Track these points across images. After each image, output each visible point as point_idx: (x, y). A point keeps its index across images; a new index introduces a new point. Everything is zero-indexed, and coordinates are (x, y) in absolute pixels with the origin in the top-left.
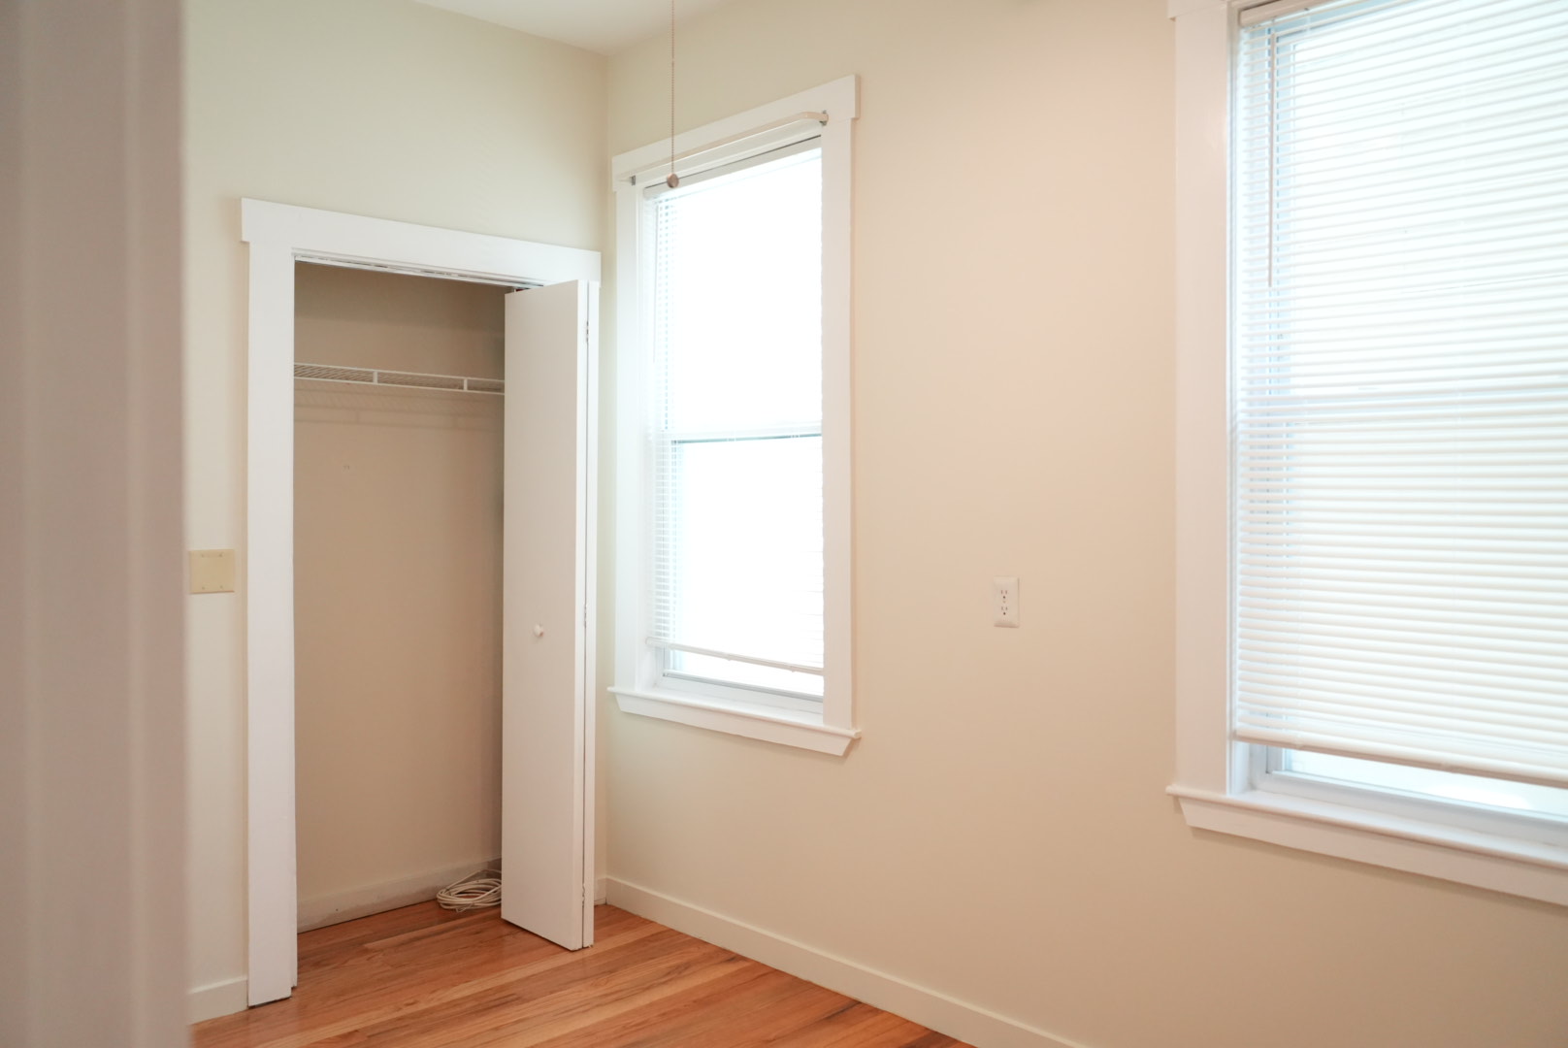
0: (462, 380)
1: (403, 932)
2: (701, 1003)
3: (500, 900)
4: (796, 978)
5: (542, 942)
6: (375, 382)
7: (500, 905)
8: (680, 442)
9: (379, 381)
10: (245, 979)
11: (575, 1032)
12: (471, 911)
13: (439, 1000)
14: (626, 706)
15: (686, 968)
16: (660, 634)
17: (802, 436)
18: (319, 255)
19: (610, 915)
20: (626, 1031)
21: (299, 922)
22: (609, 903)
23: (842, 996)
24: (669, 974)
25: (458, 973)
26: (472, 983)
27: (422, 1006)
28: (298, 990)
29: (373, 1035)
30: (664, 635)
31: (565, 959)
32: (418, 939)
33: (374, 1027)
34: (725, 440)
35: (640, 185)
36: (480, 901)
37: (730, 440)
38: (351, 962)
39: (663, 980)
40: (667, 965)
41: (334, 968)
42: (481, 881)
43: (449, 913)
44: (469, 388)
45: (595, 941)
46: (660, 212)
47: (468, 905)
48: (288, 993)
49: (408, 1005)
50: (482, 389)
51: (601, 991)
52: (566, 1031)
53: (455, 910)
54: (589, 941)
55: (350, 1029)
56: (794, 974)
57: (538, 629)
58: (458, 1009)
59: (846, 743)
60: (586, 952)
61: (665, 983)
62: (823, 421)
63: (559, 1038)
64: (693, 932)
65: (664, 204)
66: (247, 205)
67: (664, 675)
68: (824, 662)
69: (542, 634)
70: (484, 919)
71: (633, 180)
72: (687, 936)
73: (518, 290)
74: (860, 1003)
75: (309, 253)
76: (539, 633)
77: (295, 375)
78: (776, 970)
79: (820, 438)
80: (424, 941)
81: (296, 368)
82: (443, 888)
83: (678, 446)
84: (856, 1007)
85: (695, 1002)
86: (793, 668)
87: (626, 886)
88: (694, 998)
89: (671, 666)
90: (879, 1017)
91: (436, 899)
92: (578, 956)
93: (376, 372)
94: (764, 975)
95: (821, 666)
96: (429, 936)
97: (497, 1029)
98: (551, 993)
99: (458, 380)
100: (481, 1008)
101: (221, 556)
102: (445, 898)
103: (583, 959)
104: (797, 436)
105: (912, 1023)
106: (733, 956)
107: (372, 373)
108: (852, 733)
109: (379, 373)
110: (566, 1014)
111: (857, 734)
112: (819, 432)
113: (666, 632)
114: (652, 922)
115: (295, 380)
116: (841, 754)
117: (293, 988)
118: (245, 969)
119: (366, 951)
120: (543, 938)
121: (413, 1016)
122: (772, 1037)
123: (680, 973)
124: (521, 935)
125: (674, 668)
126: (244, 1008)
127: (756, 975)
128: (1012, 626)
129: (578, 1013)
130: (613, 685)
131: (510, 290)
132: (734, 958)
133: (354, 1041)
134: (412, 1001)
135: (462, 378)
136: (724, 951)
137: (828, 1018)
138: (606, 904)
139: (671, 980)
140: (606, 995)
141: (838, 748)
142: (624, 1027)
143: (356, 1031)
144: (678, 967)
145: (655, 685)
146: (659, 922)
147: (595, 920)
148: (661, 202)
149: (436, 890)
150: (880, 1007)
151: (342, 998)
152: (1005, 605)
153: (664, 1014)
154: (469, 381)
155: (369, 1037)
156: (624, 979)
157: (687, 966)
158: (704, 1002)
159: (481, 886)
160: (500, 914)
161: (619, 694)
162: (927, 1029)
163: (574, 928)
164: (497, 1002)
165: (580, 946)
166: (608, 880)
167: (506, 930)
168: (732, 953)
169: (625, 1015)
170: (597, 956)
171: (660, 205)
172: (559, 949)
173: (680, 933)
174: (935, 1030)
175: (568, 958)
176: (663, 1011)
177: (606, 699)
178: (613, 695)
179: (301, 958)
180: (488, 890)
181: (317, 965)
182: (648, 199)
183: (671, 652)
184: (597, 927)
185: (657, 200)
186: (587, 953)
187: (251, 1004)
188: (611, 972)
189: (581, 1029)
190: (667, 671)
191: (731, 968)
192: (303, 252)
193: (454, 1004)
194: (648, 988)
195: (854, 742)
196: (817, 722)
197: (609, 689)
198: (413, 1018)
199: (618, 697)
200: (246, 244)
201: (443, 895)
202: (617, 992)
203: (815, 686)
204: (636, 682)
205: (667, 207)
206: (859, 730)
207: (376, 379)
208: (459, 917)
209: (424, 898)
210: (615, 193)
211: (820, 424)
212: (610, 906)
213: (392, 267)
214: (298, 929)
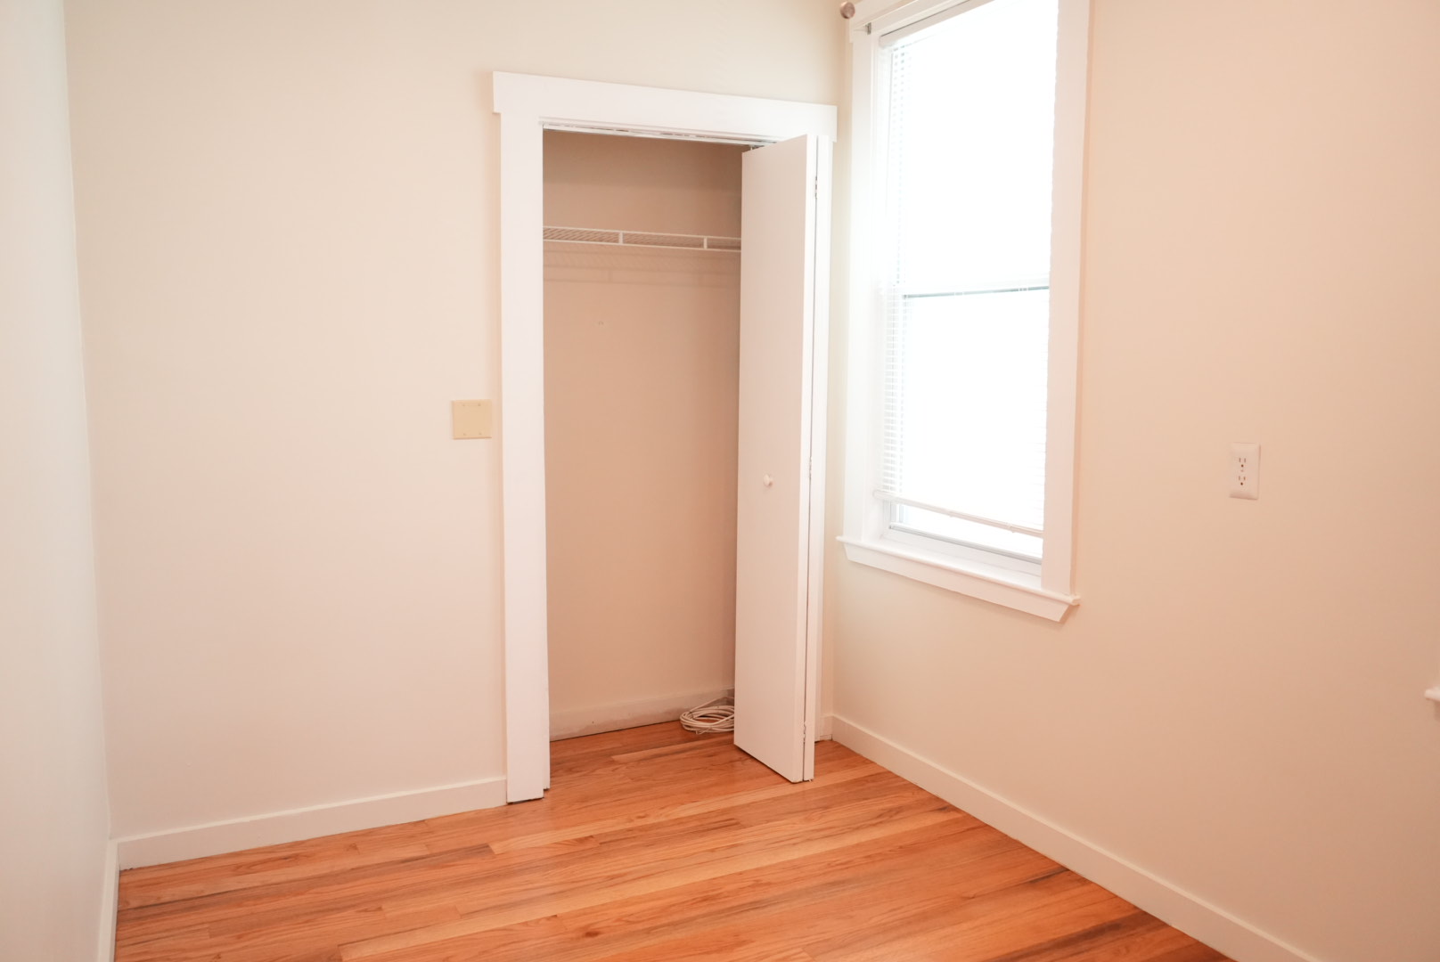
0: (703, 239)
1: (647, 748)
2: (907, 850)
3: (733, 727)
4: (1006, 836)
5: (768, 771)
6: (621, 243)
7: (732, 732)
8: (910, 296)
9: (624, 242)
10: (504, 778)
11: (783, 863)
12: (709, 735)
13: (667, 816)
14: (853, 555)
15: (898, 813)
16: (887, 487)
17: (1030, 289)
18: (567, 122)
19: (832, 751)
20: (830, 869)
21: (550, 732)
22: (834, 739)
23: (1050, 860)
24: (880, 816)
25: (687, 793)
26: (698, 803)
27: (650, 821)
28: (550, 793)
29: (605, 843)
30: (891, 488)
31: (787, 790)
32: (660, 756)
33: (607, 835)
34: (952, 294)
35: (875, 33)
36: (718, 726)
37: (958, 294)
38: (598, 772)
39: (874, 822)
40: (881, 807)
41: (584, 775)
42: (721, 707)
43: (690, 735)
44: (709, 247)
45: (815, 775)
46: (895, 61)
47: (705, 729)
48: (540, 794)
49: (639, 817)
50: (719, 247)
51: (813, 825)
52: (774, 862)
53: (694, 732)
54: (809, 775)
55: (587, 835)
56: (1003, 831)
57: (768, 479)
58: (682, 827)
59: (1065, 608)
60: (806, 784)
61: (874, 825)
62: (1051, 273)
63: (767, 867)
64: (910, 777)
65: (898, 53)
66: (498, 77)
67: (890, 528)
68: (1044, 525)
69: (770, 484)
70: (719, 744)
71: (869, 29)
72: (904, 780)
73: (753, 148)
74: (1068, 870)
75: (556, 121)
76: (768, 483)
77: (544, 238)
78: (987, 825)
79: (1047, 291)
80: (663, 759)
81: (545, 231)
82: (687, 710)
83: (908, 300)
84: (1062, 874)
85: (901, 847)
86: (1013, 529)
87: (849, 726)
88: (900, 844)
89: (898, 519)
90: (1086, 888)
91: (679, 720)
92: (798, 788)
93: (621, 233)
94: (973, 829)
95: (1041, 528)
96: (667, 755)
97: (713, 851)
98: (768, 821)
99: (698, 239)
100: (701, 829)
101: (479, 405)
102: (687, 720)
103: (804, 792)
104: (1025, 289)
105: (1120, 898)
106: (946, 805)
107: (617, 234)
108: (1070, 599)
109: (624, 235)
110: (776, 845)
111: (1074, 601)
112: (1047, 285)
113: (892, 486)
114: (872, 762)
115: (544, 242)
116: (1058, 620)
117: (545, 790)
118: (505, 771)
119: (613, 762)
120: (769, 768)
121: (641, 829)
122: (971, 894)
123: (891, 817)
124: (749, 762)
125: (901, 522)
126: (504, 803)
127: (966, 828)
128: (1249, 498)
129: (789, 844)
130: (841, 534)
131: (747, 148)
132: (946, 808)
133: (589, 845)
134: (642, 814)
135: (702, 236)
136: (937, 799)
137: (1031, 882)
138: (832, 740)
139: (881, 822)
140: (818, 831)
141: (1056, 614)
142: (829, 865)
143: (591, 837)
144: (890, 810)
145: (882, 537)
146: (879, 763)
147: (816, 756)
148: (896, 50)
149: (681, 711)
150: (1088, 877)
151: (584, 805)
152: (1242, 476)
153: (869, 856)
154: (708, 240)
155: (601, 844)
156: (838, 816)
157: (899, 810)
158: (909, 849)
159: (720, 712)
160: (732, 740)
161: (847, 544)
162: (1135, 908)
163: (796, 762)
164: (717, 825)
165: (800, 780)
166: (833, 717)
167: (737, 756)
168: (946, 802)
169: (832, 852)
170: (816, 791)
171: (895, 53)
172: (781, 780)
173: (898, 777)
174: (1145, 909)
175: (790, 790)
176: (869, 853)
177: (833, 548)
178: (842, 544)
179: (552, 764)
180: (727, 716)
181: (570, 770)
182: (883, 47)
183: (898, 506)
184: (816, 763)
185: (892, 48)
186: (807, 786)
187: (510, 800)
188: (826, 808)
189: (789, 861)
190: (893, 524)
191: (941, 818)
192: (549, 121)
193: (679, 821)
194: (858, 828)
195: (1072, 609)
196: (1034, 585)
197: (838, 538)
198: (641, 831)
199: (847, 548)
200: (497, 115)
201: (685, 717)
202: (831, 828)
203: (1034, 548)
204: (863, 534)
205: (903, 54)
206: (1078, 597)
207: (621, 239)
208: (698, 739)
209: (670, 718)
210: (852, 44)
211: (1048, 276)
212: (836, 743)
213: (633, 131)
214: (551, 737)
